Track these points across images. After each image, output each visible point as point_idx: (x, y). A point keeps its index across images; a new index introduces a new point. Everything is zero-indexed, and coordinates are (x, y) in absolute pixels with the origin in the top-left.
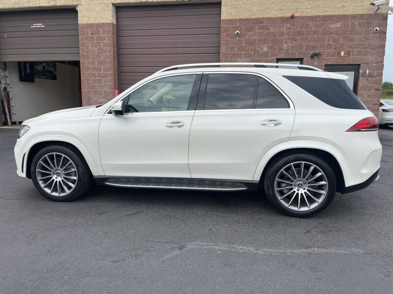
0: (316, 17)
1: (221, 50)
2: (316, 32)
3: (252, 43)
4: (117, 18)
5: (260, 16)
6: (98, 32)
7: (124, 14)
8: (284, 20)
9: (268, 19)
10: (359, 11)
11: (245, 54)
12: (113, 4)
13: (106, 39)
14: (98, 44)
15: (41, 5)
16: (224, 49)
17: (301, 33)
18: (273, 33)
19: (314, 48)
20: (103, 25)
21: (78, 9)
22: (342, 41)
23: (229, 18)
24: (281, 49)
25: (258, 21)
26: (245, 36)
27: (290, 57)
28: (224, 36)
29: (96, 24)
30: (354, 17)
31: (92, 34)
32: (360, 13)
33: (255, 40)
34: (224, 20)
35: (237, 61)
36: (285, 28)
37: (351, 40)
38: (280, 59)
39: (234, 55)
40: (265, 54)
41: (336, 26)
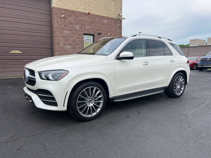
0: (99, 16)
2: (99, 23)
3: (71, 23)
5: (74, 10)
8: (85, 14)
9: (78, 12)
10: (113, 16)
11: (68, 29)
16: (56, 25)
17: (93, 22)
18: (81, 20)
19: (99, 30)
22: (108, 29)
23: (58, 7)
24: (85, 28)
25: (73, 12)
26: (67, 19)
28: (55, 17)
30: (112, 19)
32: (113, 17)
33: (73, 22)
34: (53, 7)
35: (64, 32)
36: (86, 18)
37: (111, 29)
38: (84, 34)
39: (62, 29)
40: (78, 30)
41: (106, 21)
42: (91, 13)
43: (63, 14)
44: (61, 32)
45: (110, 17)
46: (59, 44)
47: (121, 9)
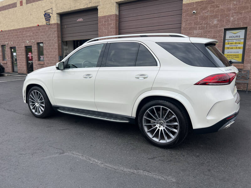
1: (182, 26)
3: (205, 18)
4: (119, 11)
6: (108, 20)
7: (123, 8)
11: (199, 28)
12: (116, 2)
13: (112, 24)
14: (108, 28)
15: (81, 8)
16: (184, 25)
17: (245, 8)
20: (111, 16)
21: (98, 8)
23: (188, 2)
24: (228, 21)
26: (200, 14)
27: (236, 27)
28: (184, 15)
29: (107, 16)
31: (105, 22)
33: (207, 16)
34: (185, 4)
35: (193, 32)
36: (232, 4)
38: (227, 29)
39: (191, 28)
43: (194, 9)
44: (189, 33)
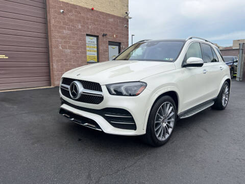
0: (103, 13)
2: (103, 22)
5: (75, 4)
8: (88, 10)
9: (79, 6)
11: (68, 28)
16: (53, 22)
18: (83, 17)
19: (103, 31)
22: (114, 29)
25: (74, 7)
26: (67, 15)
28: (52, 11)
30: (118, 17)
33: (73, 19)
35: (63, 32)
36: (89, 15)
37: (117, 29)
38: (87, 35)
39: (61, 27)
40: (80, 30)
41: (111, 20)
42: (95, 9)
43: (61, 8)
44: (59, 32)
45: (115, 15)
46: (57, 47)
47: (128, 6)
